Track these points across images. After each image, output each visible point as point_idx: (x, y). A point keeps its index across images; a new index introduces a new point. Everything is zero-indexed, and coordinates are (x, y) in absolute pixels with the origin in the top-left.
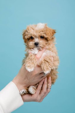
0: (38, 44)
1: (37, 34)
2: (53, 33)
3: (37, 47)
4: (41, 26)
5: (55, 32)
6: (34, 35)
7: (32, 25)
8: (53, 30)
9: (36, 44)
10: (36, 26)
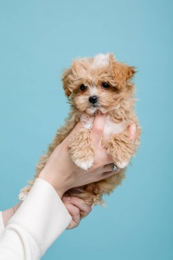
0: (96, 99)
1: (95, 79)
2: (129, 73)
3: (94, 106)
4: (102, 61)
5: (133, 72)
6: (87, 81)
8: (130, 68)
9: (93, 100)
10: (92, 61)
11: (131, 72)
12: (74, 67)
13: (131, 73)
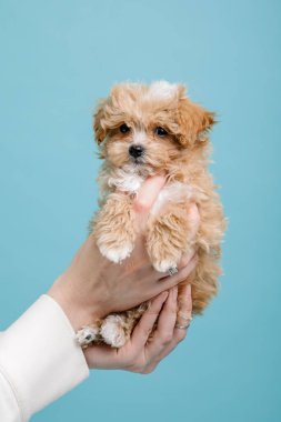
0: (140, 151)
1: (145, 118)
2: (204, 123)
3: (137, 162)
4: (164, 91)
5: (211, 122)
6: (132, 120)
8: (207, 114)
9: (136, 152)
10: (145, 90)
11: (208, 121)
12: (116, 94)
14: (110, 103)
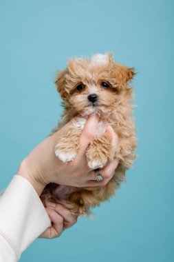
2: (129, 75)
7: (81, 59)
9: (93, 99)
13: (131, 74)
14: (68, 72)
